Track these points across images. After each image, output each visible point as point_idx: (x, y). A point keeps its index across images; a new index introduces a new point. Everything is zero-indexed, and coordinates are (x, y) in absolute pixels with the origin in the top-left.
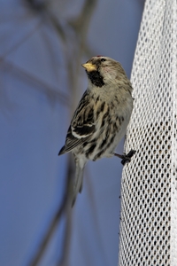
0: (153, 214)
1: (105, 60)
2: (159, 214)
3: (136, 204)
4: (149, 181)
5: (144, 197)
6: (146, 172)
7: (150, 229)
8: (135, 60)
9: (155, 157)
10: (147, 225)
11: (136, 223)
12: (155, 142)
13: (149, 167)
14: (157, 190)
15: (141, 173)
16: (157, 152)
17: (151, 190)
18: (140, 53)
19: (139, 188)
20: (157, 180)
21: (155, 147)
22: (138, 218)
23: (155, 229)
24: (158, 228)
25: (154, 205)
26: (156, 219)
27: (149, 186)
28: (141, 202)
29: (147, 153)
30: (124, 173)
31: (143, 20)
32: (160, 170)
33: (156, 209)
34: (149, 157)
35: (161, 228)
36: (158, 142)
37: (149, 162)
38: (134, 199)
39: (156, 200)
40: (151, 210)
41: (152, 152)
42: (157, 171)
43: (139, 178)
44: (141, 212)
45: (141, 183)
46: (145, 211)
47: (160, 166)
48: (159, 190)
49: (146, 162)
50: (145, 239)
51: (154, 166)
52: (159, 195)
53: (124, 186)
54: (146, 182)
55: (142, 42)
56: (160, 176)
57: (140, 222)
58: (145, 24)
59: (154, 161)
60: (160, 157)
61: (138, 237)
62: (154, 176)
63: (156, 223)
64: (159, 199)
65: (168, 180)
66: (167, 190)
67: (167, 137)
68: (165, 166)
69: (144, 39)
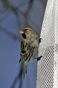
0: (48, 78)
2: (49, 78)
3: (42, 74)
5: (44, 72)
6: (46, 63)
7: (46, 83)
8: (43, 25)
9: (48, 58)
10: (46, 81)
12: (49, 53)
13: (47, 62)
16: (49, 56)
17: (47, 70)
18: (44, 23)
19: (43, 69)
20: (49, 66)
21: (49, 55)
22: (43, 79)
23: (48, 82)
24: (49, 82)
25: (48, 74)
26: (48, 79)
27: (46, 68)
28: (44, 74)
30: (38, 64)
32: (50, 63)
33: (49, 76)
34: (47, 58)
35: (50, 82)
37: (47, 60)
38: (41, 73)
40: (47, 76)
42: (49, 63)
43: (43, 65)
44: (43, 77)
46: (45, 76)
47: (50, 61)
48: (50, 69)
50: (45, 86)
51: (48, 61)
52: (50, 71)
53: (38, 68)
54: (45, 67)
55: (45, 19)
56: (50, 65)
57: (43, 80)
58: (46, 13)
59: (48, 60)
60: (50, 58)
61: (42, 85)
62: (48, 65)
63: (48, 81)
64: (50, 73)
65: (53, 66)
66: (53, 70)
67: (53, 52)
68: (52, 61)
69: (46, 18)
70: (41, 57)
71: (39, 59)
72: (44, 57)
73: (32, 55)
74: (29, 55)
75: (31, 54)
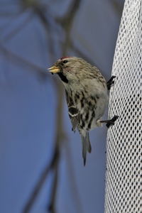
0: (133, 165)
1: (67, 61)
2: (137, 165)
3: (119, 157)
4: (129, 140)
5: (125, 152)
6: (127, 133)
7: (130, 177)
9: (134, 121)
10: (128, 173)
11: (119, 172)
12: (134, 110)
13: (129, 129)
14: (135, 147)
15: (123, 133)
16: (136, 117)
17: (131, 147)
19: (121, 145)
20: (136, 139)
21: (134, 114)
22: (121, 168)
23: (135, 176)
24: (137, 176)
25: (133, 158)
26: (135, 169)
27: (129, 144)
28: (123, 156)
29: (127, 118)
30: (109, 134)
31: (123, 16)
32: (138, 131)
33: (135, 162)
34: (129, 121)
35: (139, 176)
36: (136, 110)
38: (118, 154)
39: (135, 154)
40: (131, 162)
41: (131, 117)
42: (136, 132)
43: (121, 138)
44: (123, 164)
45: (123, 141)
46: (127, 163)
47: (138, 128)
48: (137, 146)
49: (127, 125)
50: (126, 185)
51: (134, 128)
52: (138, 150)
53: (109, 144)
54: (127, 140)
55: (122, 33)
56: (138, 136)
57: (123, 171)
58: (124, 19)
59: (134, 124)
60: (138, 121)
61: (121, 182)
62: (133, 136)
63: (135, 172)
64: (137, 154)
71: (110, 123)
72: (124, 119)
73: (93, 115)
74: (87, 117)
75: (91, 113)
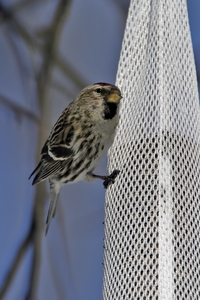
0: (139, 241)
2: (145, 240)
3: (121, 230)
4: (134, 204)
5: (129, 222)
6: (131, 194)
7: (136, 257)
8: (119, 71)
9: (140, 177)
10: (133, 253)
11: (120, 251)
12: (140, 162)
14: (143, 214)
15: (126, 196)
16: (143, 172)
17: (137, 215)
18: (124, 63)
19: (123, 213)
20: (143, 203)
21: (141, 167)
22: (123, 245)
23: (142, 257)
24: (145, 256)
25: (140, 230)
26: (142, 246)
27: (134, 210)
28: (126, 228)
29: (132, 173)
30: (107, 197)
31: (127, 27)
32: (146, 192)
33: (142, 235)
34: (134, 178)
35: (148, 256)
36: (144, 161)
37: (134, 183)
38: (118, 225)
39: (143, 225)
40: (136, 236)
41: (137, 172)
42: (143, 193)
43: (123, 202)
44: (126, 239)
45: (126, 207)
46: (131, 237)
47: (146, 187)
48: (146, 214)
49: (131, 184)
50: (130, 269)
51: (140, 188)
52: (146, 219)
53: (107, 211)
54: (131, 205)
55: (125, 52)
56: (146, 198)
57: (125, 249)
59: (140, 182)
60: (146, 177)
61: (123, 266)
62: (140, 199)
63: (142, 251)
64: (146, 224)
65: (155, 203)
66: (155, 214)
67: (153, 156)
68: (152, 187)
69: (128, 48)
70: (116, 173)
71: (108, 180)
72: (126, 175)
73: (87, 166)
74: (78, 165)
